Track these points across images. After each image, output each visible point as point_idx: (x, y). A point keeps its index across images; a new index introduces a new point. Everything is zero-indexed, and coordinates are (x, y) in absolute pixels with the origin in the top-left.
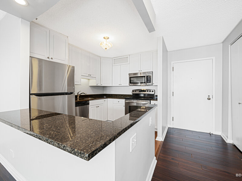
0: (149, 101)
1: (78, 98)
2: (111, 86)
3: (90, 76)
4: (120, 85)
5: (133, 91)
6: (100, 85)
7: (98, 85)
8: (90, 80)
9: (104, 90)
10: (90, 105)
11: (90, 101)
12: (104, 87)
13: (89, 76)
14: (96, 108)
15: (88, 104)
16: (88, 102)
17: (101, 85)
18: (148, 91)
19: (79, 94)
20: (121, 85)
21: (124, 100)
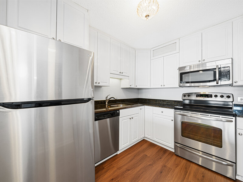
0: (234, 118)
1: (107, 104)
2: (150, 87)
3: (121, 74)
4: (162, 87)
5: (184, 96)
6: (134, 87)
7: (132, 87)
8: (122, 80)
9: (138, 93)
10: (120, 116)
11: (120, 111)
12: (139, 89)
13: (119, 74)
14: (129, 119)
15: (118, 114)
16: (118, 112)
17: (136, 87)
18: (216, 96)
19: (108, 98)
20: (164, 87)
21: (173, 110)
